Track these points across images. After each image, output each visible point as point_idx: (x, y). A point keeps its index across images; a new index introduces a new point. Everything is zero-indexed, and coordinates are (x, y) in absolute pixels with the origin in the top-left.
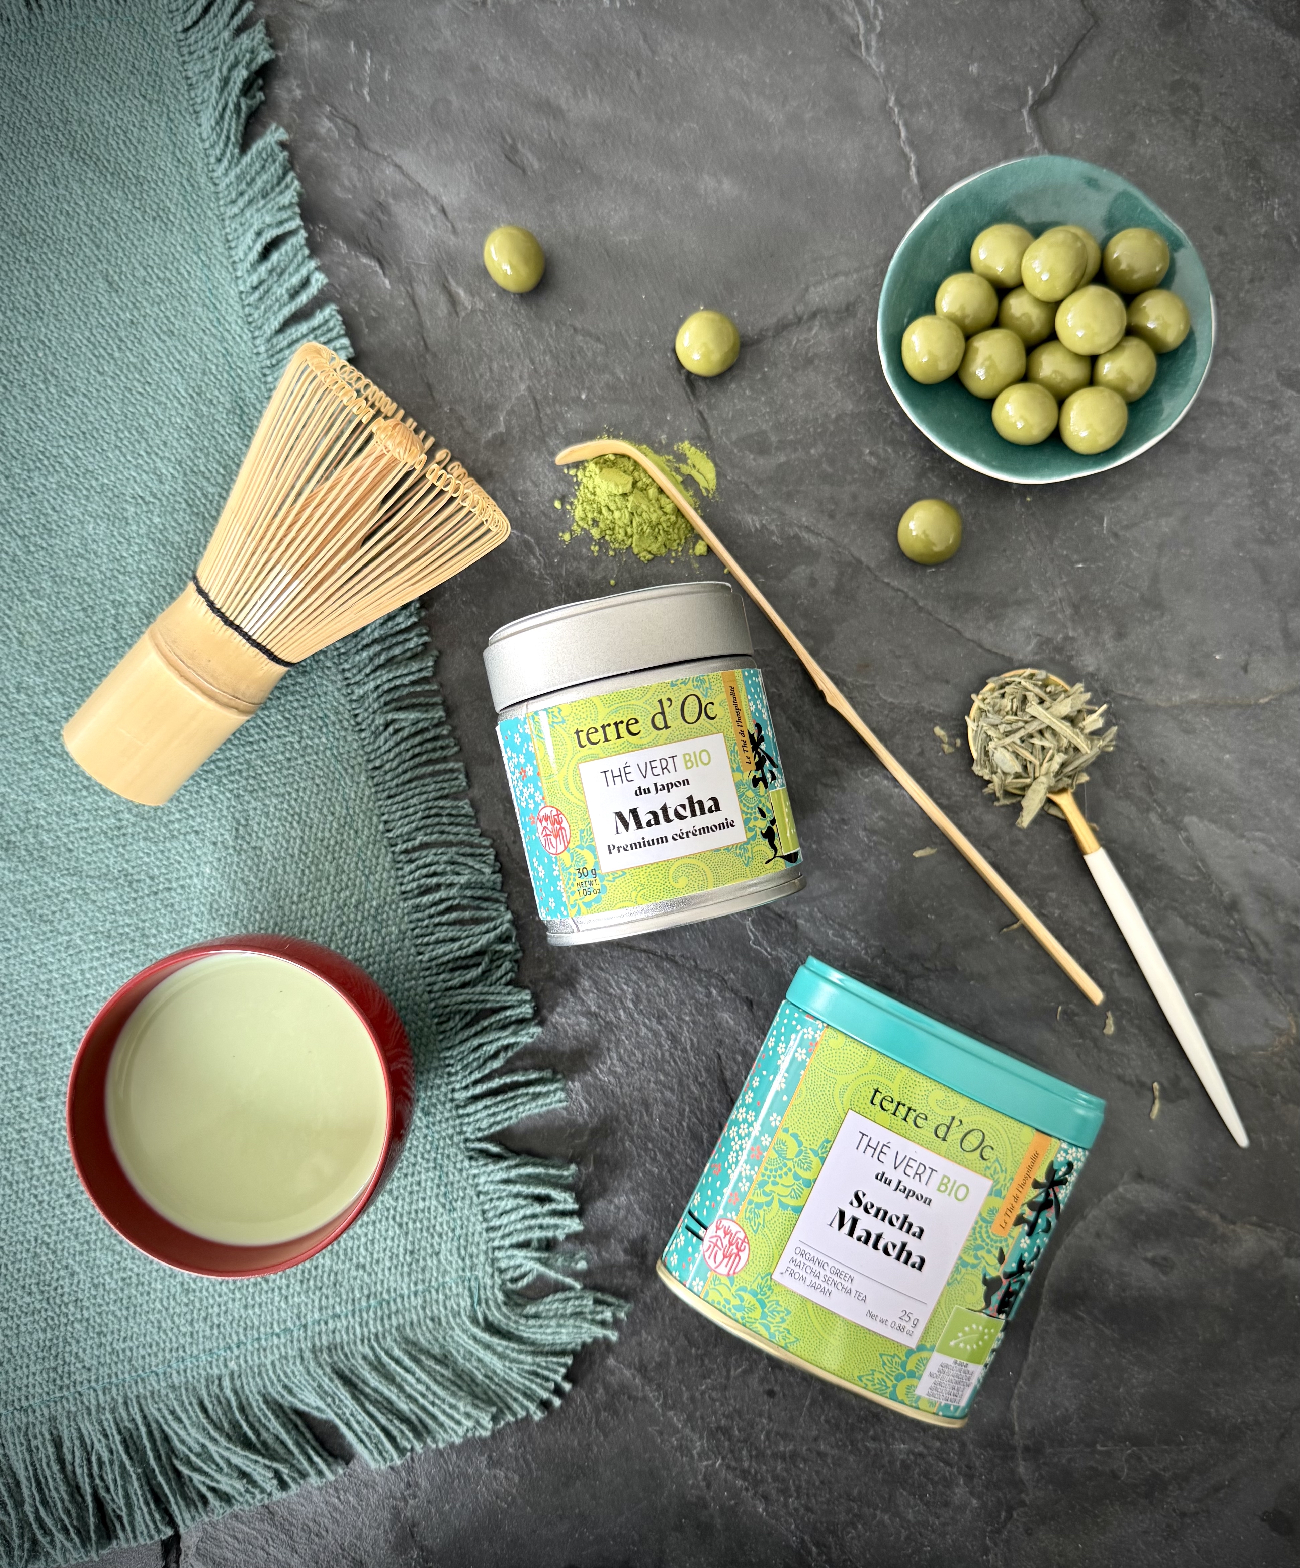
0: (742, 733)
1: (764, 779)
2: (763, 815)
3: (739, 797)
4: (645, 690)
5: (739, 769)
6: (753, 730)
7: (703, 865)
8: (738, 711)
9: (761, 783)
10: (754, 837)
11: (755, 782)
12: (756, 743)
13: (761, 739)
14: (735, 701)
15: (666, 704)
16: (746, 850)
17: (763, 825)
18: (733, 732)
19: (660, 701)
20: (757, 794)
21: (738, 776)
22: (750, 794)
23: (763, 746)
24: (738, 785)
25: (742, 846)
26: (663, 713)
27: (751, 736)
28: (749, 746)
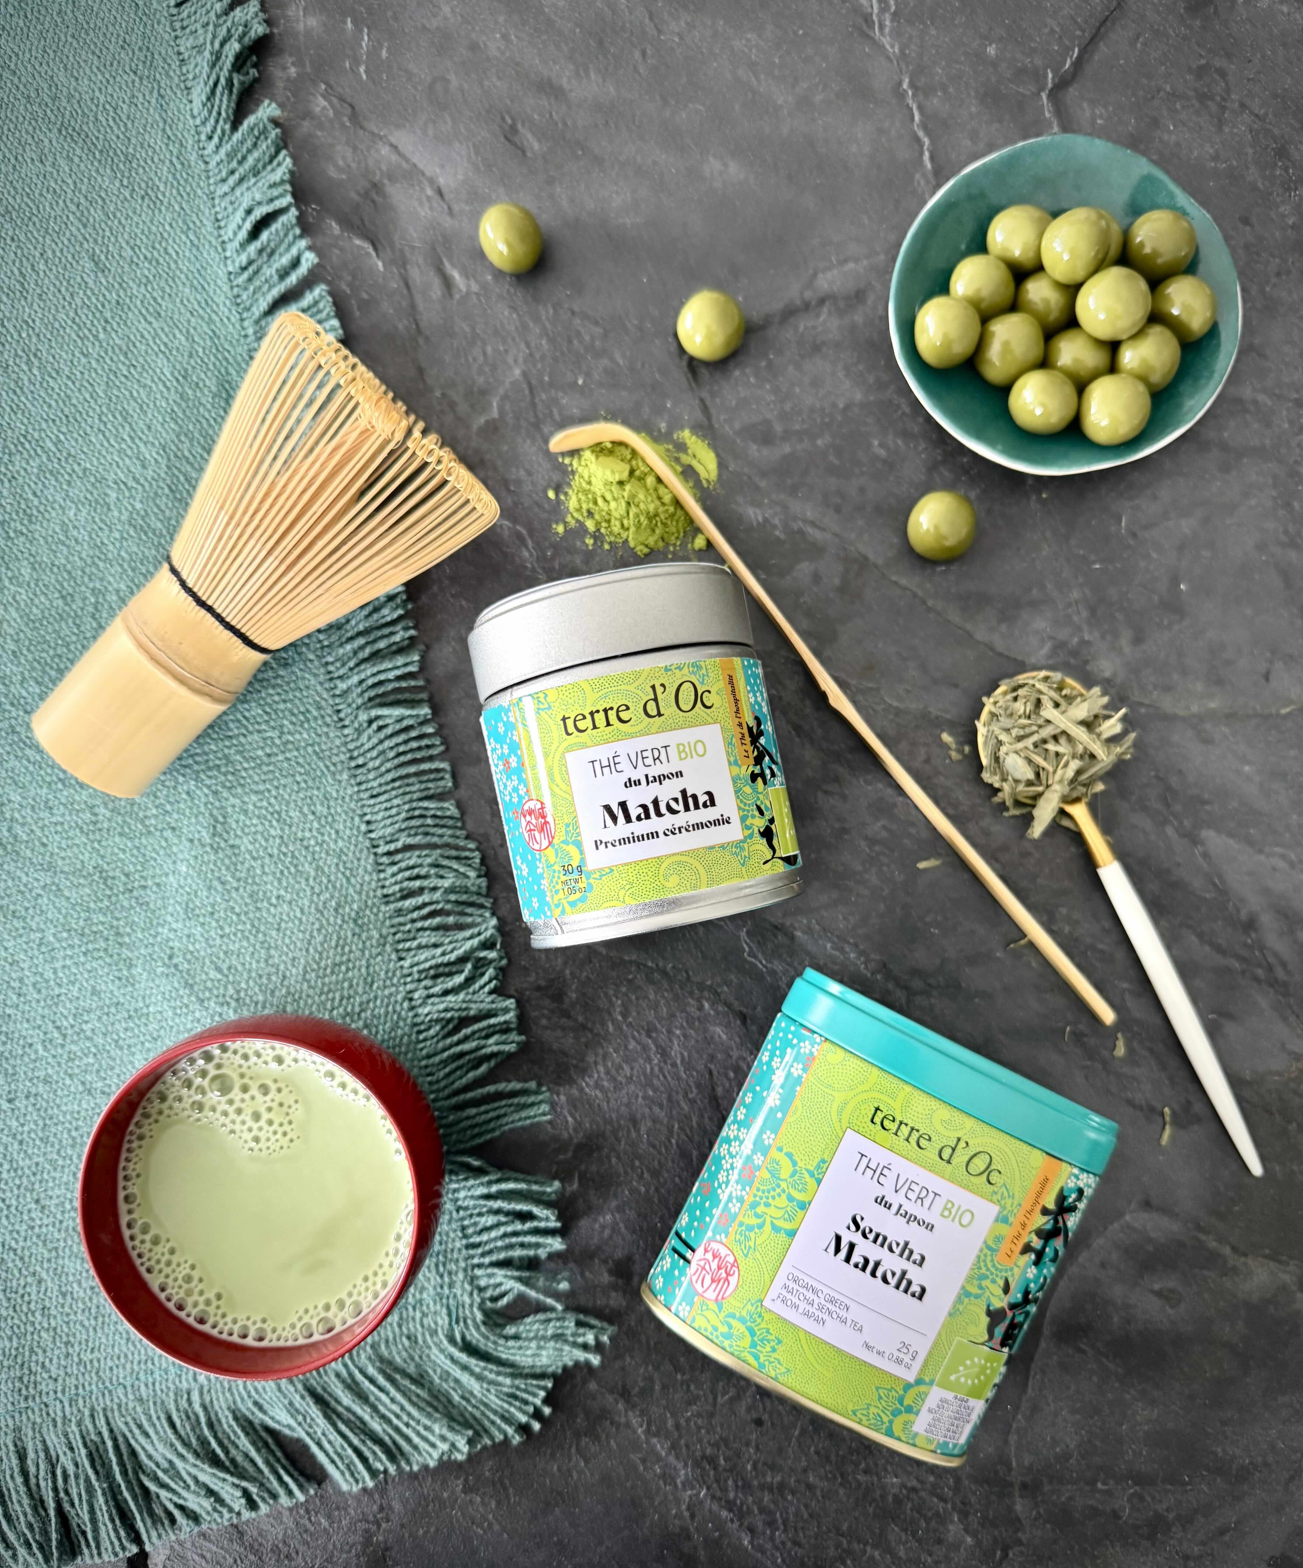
0: (740, 725)
1: (762, 775)
2: (761, 813)
3: (736, 792)
4: (638, 675)
5: (736, 763)
6: (752, 723)
7: (696, 863)
8: (736, 701)
9: (759, 780)
10: (751, 836)
11: (754, 777)
12: (755, 736)
13: (761, 733)
14: (733, 691)
15: (659, 690)
16: (742, 849)
17: (760, 823)
18: (731, 723)
19: (653, 687)
20: (755, 790)
21: (735, 770)
22: (748, 790)
23: (762, 740)
24: (734, 780)
25: (739, 845)
26: (656, 700)
27: (750, 729)
28: (748, 740)
